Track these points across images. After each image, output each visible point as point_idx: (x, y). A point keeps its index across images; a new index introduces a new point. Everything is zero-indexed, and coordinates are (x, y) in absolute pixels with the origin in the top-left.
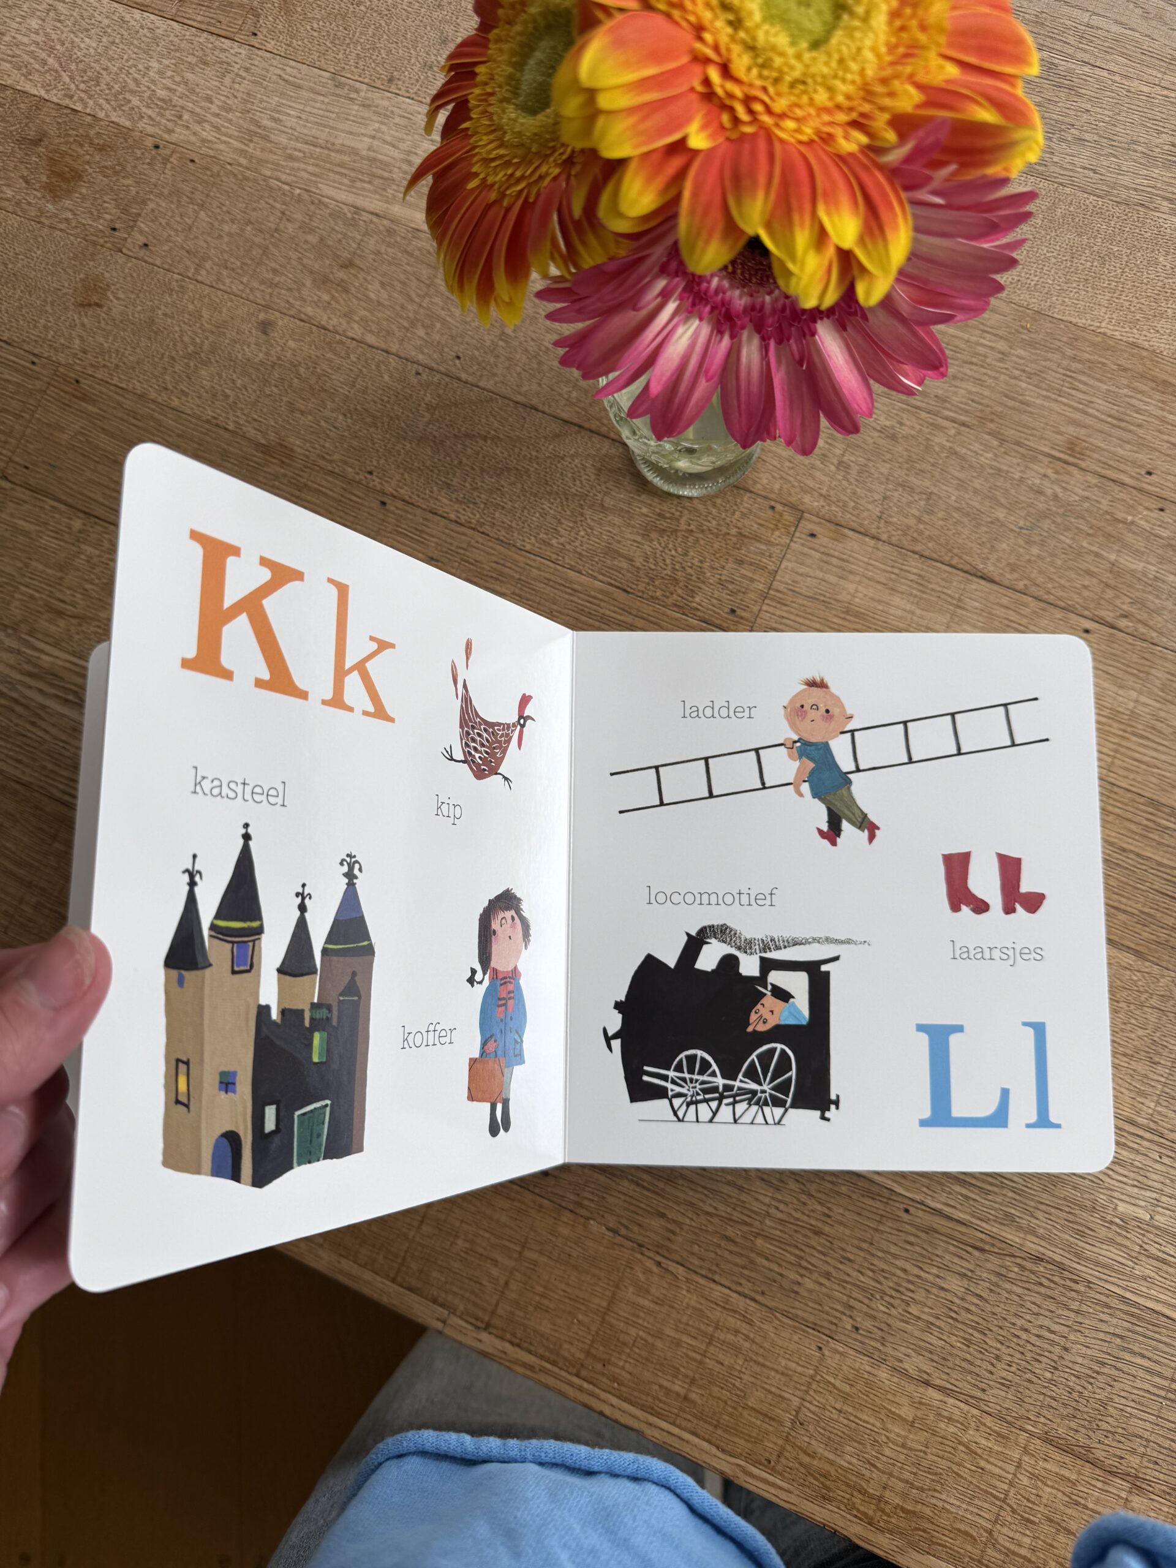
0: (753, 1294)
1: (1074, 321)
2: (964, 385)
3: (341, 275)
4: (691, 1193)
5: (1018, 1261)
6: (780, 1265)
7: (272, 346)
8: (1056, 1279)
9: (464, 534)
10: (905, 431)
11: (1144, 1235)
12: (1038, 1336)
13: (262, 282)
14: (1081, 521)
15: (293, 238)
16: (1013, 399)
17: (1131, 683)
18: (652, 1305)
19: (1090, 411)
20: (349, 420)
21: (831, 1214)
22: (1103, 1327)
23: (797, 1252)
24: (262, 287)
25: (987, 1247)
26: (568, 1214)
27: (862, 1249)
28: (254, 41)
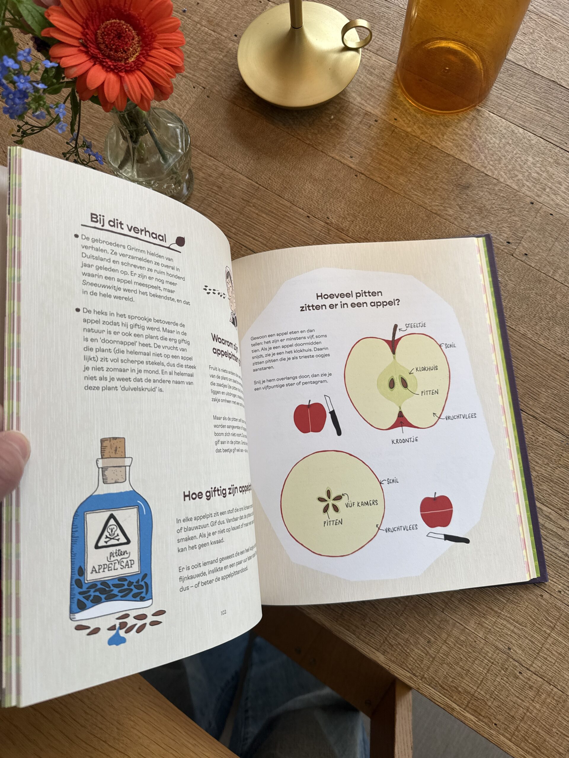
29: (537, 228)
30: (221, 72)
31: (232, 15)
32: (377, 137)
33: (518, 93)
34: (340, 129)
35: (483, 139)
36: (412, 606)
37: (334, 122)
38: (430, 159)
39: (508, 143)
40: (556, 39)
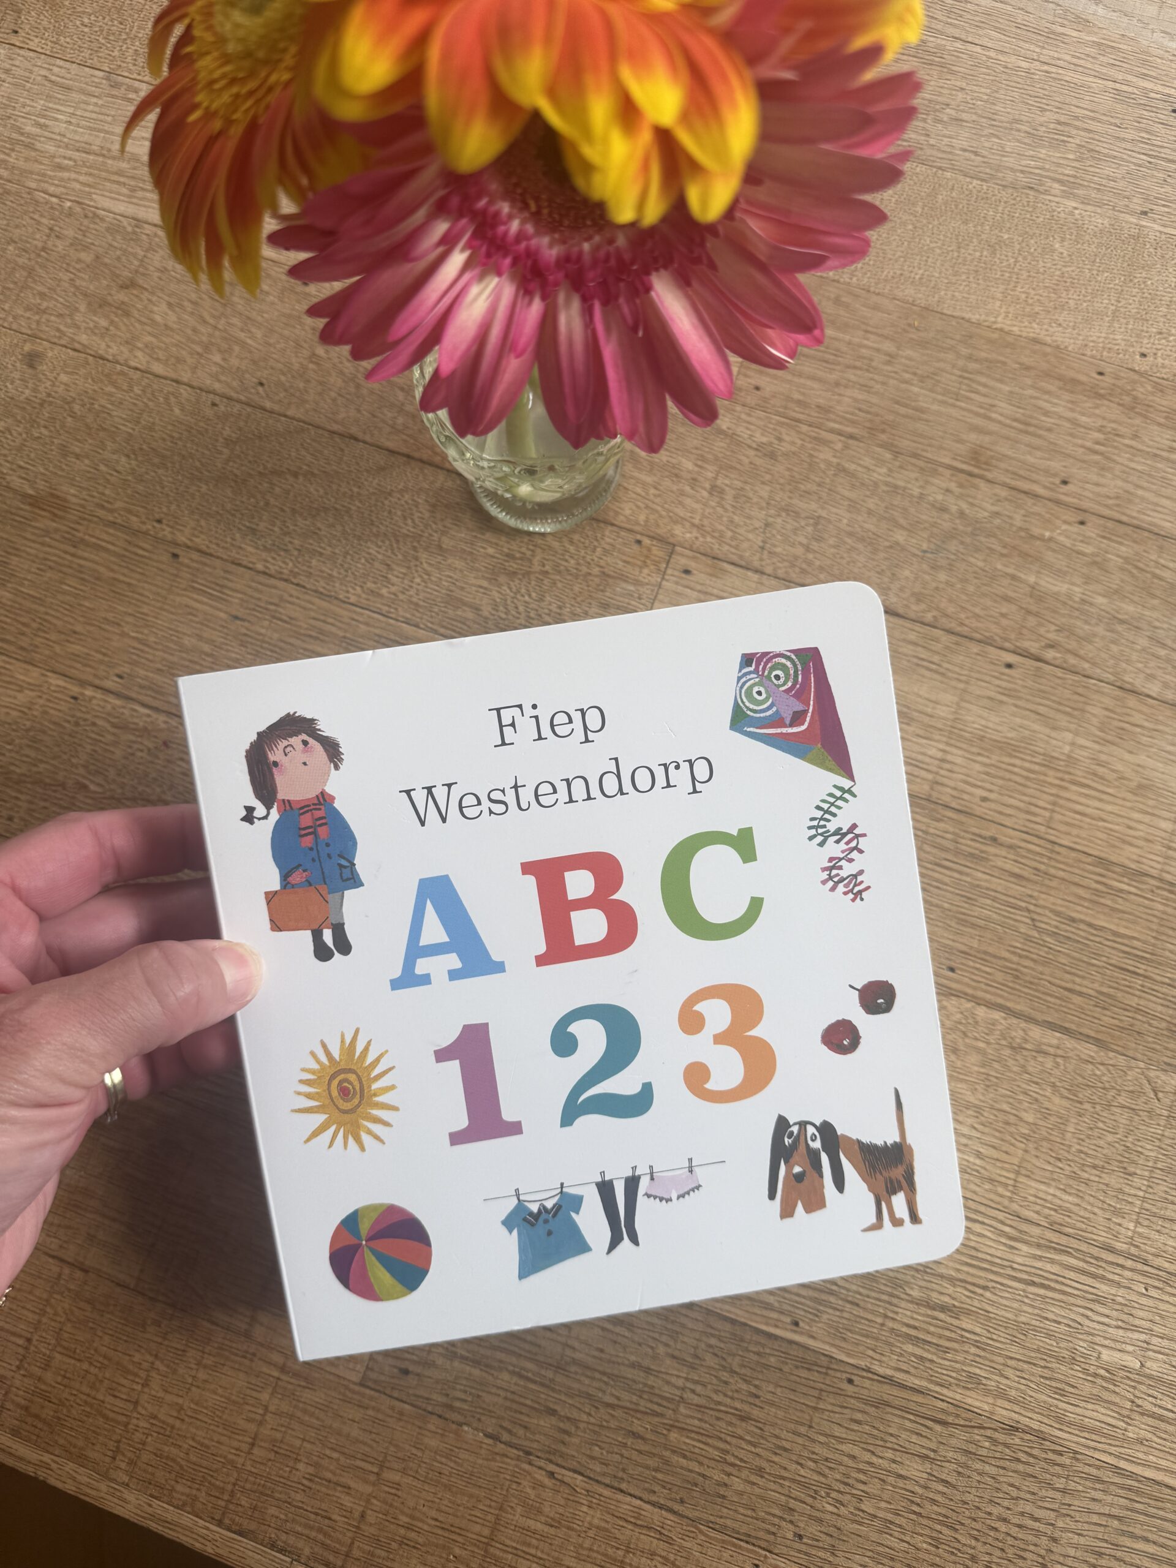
0: (670, 1504)
1: (967, 316)
2: (849, 392)
3: (121, 296)
4: (587, 1381)
5: (989, 1433)
6: (701, 1464)
7: (40, 381)
8: (1035, 1452)
9: (275, 587)
10: (785, 447)
11: (1135, 1388)
12: (1020, 1526)
13: (28, 309)
14: (993, 540)
15: (63, 257)
16: (906, 406)
17: (1064, 724)
18: (546, 1529)
19: (994, 415)
20: (133, 462)
21: (760, 1393)
22: (1096, 1507)
23: (722, 1445)
24: (28, 314)
25: (950, 1419)
26: (434, 1419)
27: (799, 1435)
28: (14, 40)
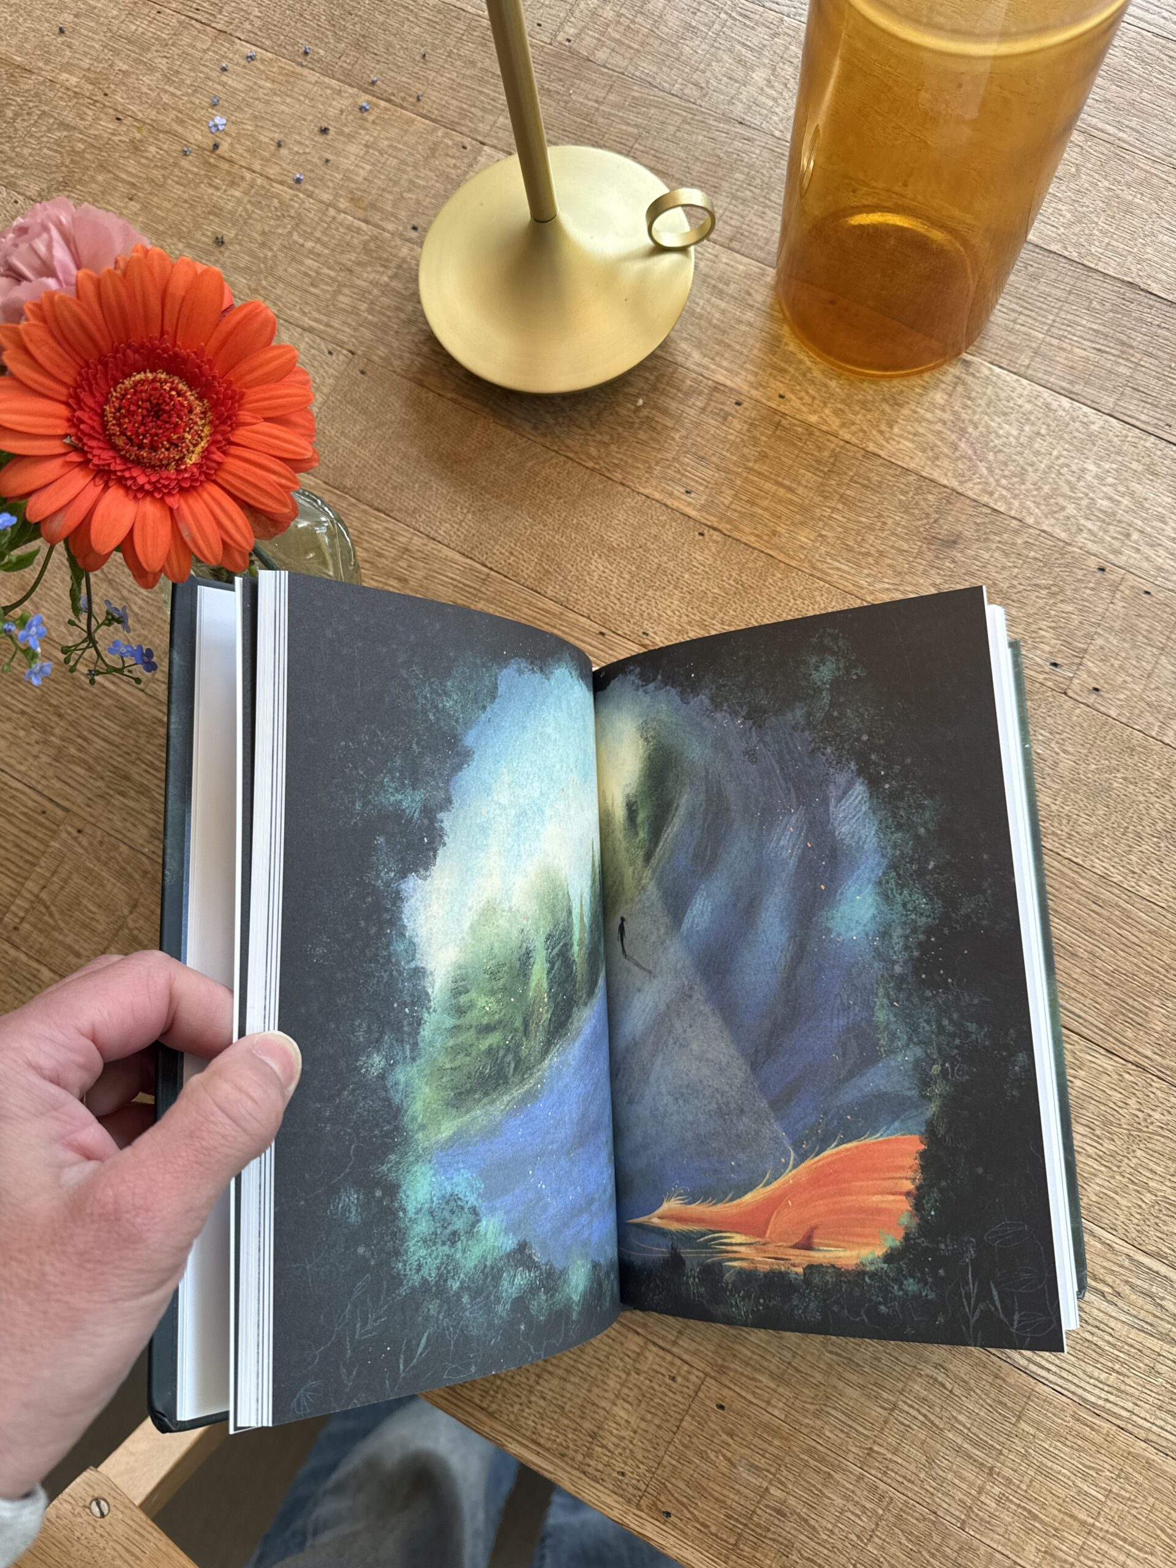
29: (1117, 626)
30: (388, 313)
31: (402, 182)
32: (743, 441)
33: (1051, 317)
34: (659, 427)
35: (980, 429)
36: (892, 1519)
37: (645, 412)
38: (866, 482)
39: (1038, 433)
40: (1129, 186)
